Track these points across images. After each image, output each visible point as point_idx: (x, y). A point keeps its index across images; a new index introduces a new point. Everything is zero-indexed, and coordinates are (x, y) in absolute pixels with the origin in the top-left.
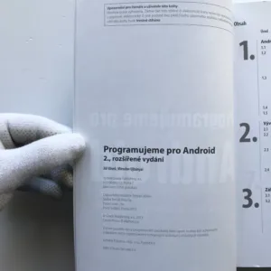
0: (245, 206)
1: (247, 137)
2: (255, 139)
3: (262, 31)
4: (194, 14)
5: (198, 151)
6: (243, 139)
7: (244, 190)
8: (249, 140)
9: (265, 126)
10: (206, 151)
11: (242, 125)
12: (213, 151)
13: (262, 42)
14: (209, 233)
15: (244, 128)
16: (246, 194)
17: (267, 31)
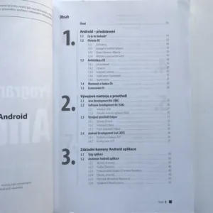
0: (64, 163)
1: (67, 107)
2: (73, 109)
3: (81, 24)
4: (5, 7)
5: (11, 117)
6: (64, 109)
7: (64, 150)
8: (68, 109)
9: (82, 98)
10: (19, 117)
11: (63, 97)
12: (25, 117)
13: (81, 32)
14: (23, 186)
15: (65, 100)
16: (65, 153)
17: (85, 24)
